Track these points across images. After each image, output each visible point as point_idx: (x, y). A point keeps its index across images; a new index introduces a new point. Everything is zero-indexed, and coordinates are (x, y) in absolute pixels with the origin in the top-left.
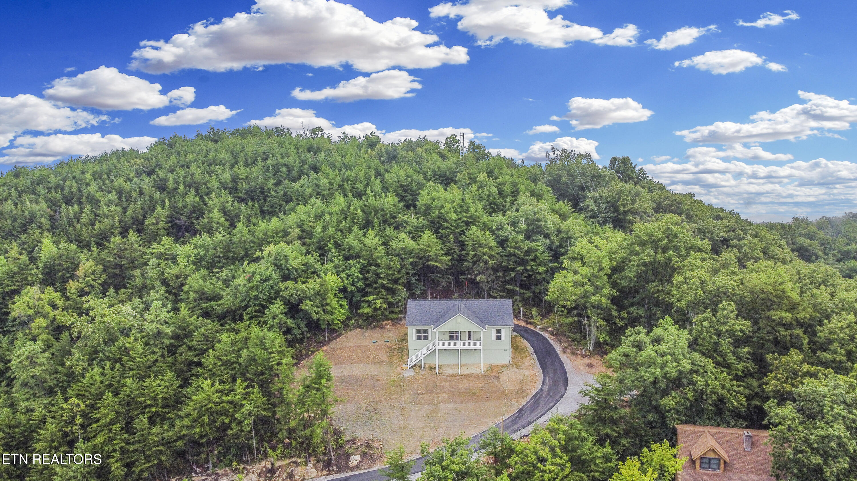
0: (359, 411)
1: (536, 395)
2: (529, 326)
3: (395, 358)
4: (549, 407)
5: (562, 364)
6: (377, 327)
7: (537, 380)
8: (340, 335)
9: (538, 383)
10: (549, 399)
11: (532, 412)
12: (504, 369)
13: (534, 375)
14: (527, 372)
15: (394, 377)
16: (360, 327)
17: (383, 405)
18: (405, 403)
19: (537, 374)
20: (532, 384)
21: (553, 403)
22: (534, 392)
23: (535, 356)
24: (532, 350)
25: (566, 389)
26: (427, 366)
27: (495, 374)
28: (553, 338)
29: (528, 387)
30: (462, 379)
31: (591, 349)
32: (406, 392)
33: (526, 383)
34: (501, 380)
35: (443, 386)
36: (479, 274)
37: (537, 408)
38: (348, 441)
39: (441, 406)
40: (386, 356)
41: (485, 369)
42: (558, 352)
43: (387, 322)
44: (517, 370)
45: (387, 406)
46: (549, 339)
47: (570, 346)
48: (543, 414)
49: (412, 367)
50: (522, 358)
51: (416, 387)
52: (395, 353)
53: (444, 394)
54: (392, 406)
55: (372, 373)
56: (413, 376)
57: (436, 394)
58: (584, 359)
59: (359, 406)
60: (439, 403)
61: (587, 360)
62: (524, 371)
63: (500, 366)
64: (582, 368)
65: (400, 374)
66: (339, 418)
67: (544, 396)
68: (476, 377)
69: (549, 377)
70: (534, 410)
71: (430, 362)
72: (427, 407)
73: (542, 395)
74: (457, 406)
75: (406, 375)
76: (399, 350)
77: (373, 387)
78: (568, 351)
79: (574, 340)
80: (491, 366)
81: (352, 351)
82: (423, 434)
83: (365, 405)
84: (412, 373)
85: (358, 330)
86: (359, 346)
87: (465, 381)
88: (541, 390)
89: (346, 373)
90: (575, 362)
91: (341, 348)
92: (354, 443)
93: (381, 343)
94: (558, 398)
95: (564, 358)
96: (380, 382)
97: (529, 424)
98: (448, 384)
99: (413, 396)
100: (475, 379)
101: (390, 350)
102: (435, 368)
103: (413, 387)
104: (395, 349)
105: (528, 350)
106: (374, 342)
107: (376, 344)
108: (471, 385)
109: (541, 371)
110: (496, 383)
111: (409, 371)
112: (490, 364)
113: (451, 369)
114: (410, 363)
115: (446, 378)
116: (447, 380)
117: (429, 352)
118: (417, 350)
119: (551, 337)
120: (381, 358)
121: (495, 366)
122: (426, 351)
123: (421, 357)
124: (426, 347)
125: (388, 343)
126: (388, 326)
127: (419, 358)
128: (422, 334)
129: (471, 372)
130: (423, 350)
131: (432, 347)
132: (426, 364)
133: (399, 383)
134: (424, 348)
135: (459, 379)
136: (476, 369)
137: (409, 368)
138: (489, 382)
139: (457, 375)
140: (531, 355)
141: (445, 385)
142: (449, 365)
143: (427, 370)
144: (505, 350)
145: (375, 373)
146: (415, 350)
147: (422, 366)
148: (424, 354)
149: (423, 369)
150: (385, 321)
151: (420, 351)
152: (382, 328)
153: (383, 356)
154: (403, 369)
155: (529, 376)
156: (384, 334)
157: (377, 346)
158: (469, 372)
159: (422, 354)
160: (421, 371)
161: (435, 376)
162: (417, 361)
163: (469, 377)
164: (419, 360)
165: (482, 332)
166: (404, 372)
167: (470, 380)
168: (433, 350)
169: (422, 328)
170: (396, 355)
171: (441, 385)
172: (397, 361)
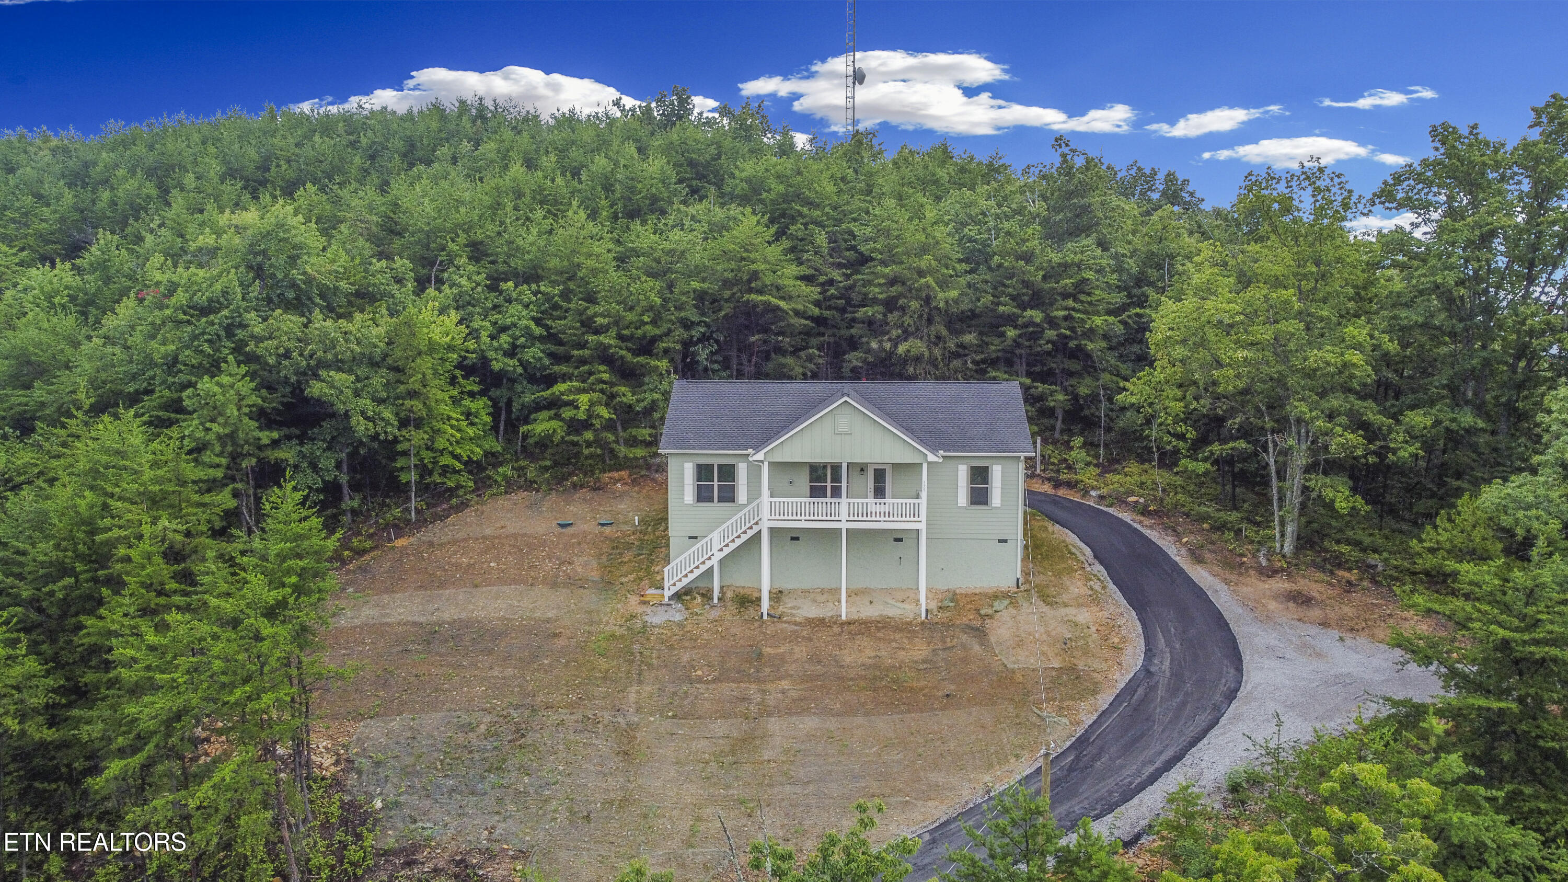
0: (460, 738)
1: (1130, 688)
2: (1062, 492)
3: (625, 569)
4: (1191, 731)
5: (1200, 594)
6: (582, 487)
7: (1124, 640)
8: (464, 505)
9: (1129, 650)
10: (1183, 704)
11: (1129, 748)
12: (998, 605)
13: (1108, 628)
14: (1083, 616)
15: (611, 623)
16: (530, 485)
17: (554, 718)
18: (638, 710)
19: (1121, 621)
20: (1106, 653)
21: (1203, 719)
22: (1121, 680)
23: (1098, 568)
24: (1088, 551)
25: (1239, 670)
26: (729, 594)
27: (968, 618)
28: (1147, 522)
29: (1096, 664)
30: (853, 636)
31: (1288, 548)
32: (648, 675)
33: (1086, 651)
34: (993, 639)
35: (782, 658)
36: (907, 335)
37: (1142, 736)
38: (386, 853)
39: (774, 725)
40: (594, 563)
41: (933, 605)
42: (1177, 559)
43: (616, 475)
44: (1046, 609)
45: (570, 719)
46: (1136, 525)
47: (1213, 543)
48: (1178, 758)
49: (678, 596)
50: (1058, 575)
51: (686, 657)
52: (627, 556)
53: (785, 684)
54: (589, 724)
55: (538, 614)
56: (680, 625)
57: (758, 681)
58: (1271, 581)
59: (465, 719)
60: (765, 712)
61: (1280, 584)
62: (1071, 611)
63: (986, 595)
64: (1272, 605)
65: (633, 617)
66: (378, 764)
67: (1161, 692)
68: (905, 628)
69: (1166, 632)
70: (1135, 741)
71: (741, 580)
72: (720, 728)
73: (1153, 688)
74: (832, 724)
75: (656, 620)
76: (641, 548)
77: (534, 658)
78: (1208, 556)
79: (1221, 527)
80: (954, 597)
81: (486, 551)
82: (693, 832)
83: (487, 719)
84: (677, 614)
85: (521, 496)
86: (515, 536)
87: (864, 642)
88: (1147, 671)
89: (449, 613)
90: (1245, 590)
91: (455, 542)
92: (409, 864)
93: (586, 527)
94: (1218, 698)
95: (1201, 575)
96: (560, 643)
97: (1127, 796)
98: (800, 651)
99: (670, 688)
100: (898, 636)
101: (613, 548)
102: (759, 599)
103: (675, 658)
104: (629, 546)
105: (1074, 550)
106: (563, 526)
107: (569, 530)
108: (883, 653)
109: (1134, 613)
110: (977, 648)
111: (665, 608)
112: (948, 591)
113: (815, 601)
114: (671, 582)
115: (794, 632)
116: (798, 637)
117: (739, 542)
118: (696, 538)
119: (1142, 518)
120: (580, 570)
121: (966, 595)
122: (727, 541)
123: (709, 558)
124: (729, 523)
125: (608, 530)
126: (619, 485)
127: (704, 563)
128: (716, 483)
129: (885, 613)
130: (715, 536)
131: (748, 525)
132: (726, 583)
133: (625, 647)
134: (720, 529)
135: (840, 635)
136: (900, 605)
137: (666, 599)
138: (949, 645)
139: (835, 623)
140: (1087, 565)
141: (791, 652)
142: (806, 592)
143: (729, 604)
144: (1000, 541)
145: (550, 614)
146: (690, 538)
147: (711, 590)
148: (721, 550)
149: (716, 601)
150: (610, 471)
151: (707, 539)
152: (599, 489)
153: (585, 565)
154: (644, 603)
155: (1093, 629)
156: (600, 505)
157: (573, 536)
158: (876, 614)
159: (715, 550)
160: (707, 607)
161: (756, 624)
162: (697, 573)
163: (878, 629)
164: (703, 568)
165: (925, 466)
166: (648, 610)
167: (880, 639)
168: (750, 533)
169: (716, 462)
170: (630, 561)
171: (777, 654)
172: (632, 577)
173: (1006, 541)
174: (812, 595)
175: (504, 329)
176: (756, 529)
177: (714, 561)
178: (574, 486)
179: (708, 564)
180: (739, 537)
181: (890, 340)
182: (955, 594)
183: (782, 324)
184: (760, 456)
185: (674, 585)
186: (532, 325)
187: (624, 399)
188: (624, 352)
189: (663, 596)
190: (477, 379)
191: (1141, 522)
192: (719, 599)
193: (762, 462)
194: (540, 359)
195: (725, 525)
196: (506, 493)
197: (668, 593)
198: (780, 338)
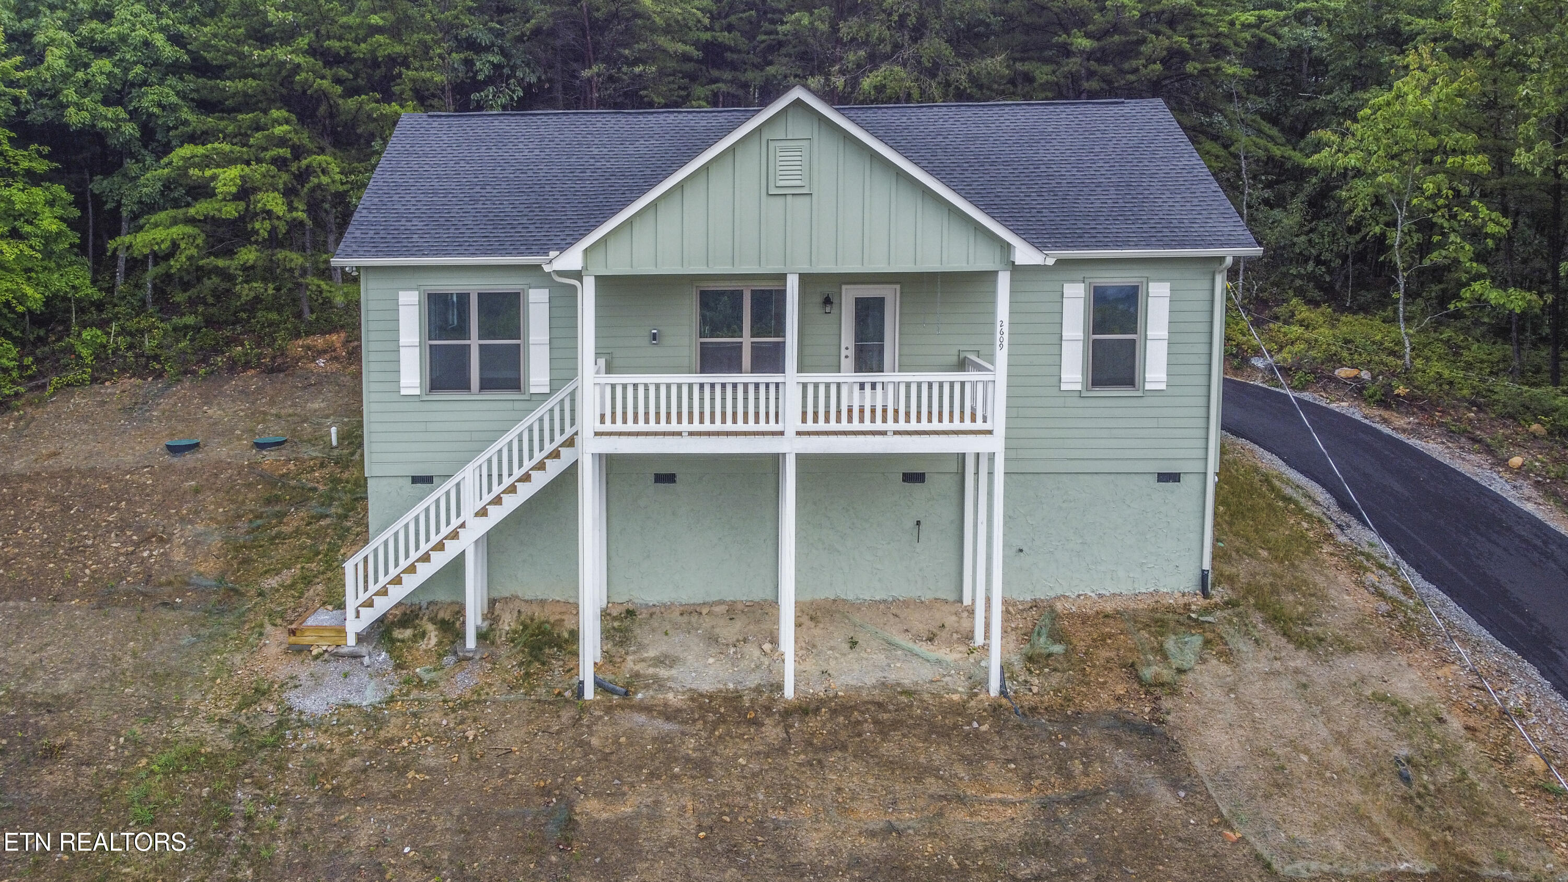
3: (281, 552)
6: (247, 366)
12: (1176, 650)
14: (1408, 681)
15: (202, 715)
27: (1112, 691)
28: (1408, 422)
35: (629, 836)
40: (216, 540)
41: (1015, 652)
43: (319, 341)
44: (1300, 660)
46: (1384, 429)
49: (379, 632)
50: (1286, 556)
51: (365, 835)
52: (295, 519)
55: (33, 687)
56: (372, 719)
62: (1367, 666)
65: (261, 693)
71: (535, 585)
84: (371, 683)
86: (68, 475)
93: (225, 452)
98: (679, 811)
100: (939, 754)
101: (268, 502)
102: (574, 635)
103: (336, 836)
104: (302, 497)
105: (1288, 491)
106: (174, 450)
107: (190, 459)
108: (907, 817)
109: (1533, 672)
110: (1163, 797)
111: (344, 665)
112: (1035, 604)
113: (712, 639)
114: (363, 597)
115: (662, 740)
116: (672, 759)
117: (526, 492)
118: (428, 480)
119: (1386, 414)
120: (178, 556)
121: (1084, 619)
122: (497, 490)
123: (454, 535)
124: (502, 442)
125: (270, 457)
126: (321, 362)
127: (440, 547)
128: (474, 343)
129: (892, 677)
130: (469, 476)
131: (549, 448)
132: (495, 595)
133: (213, 796)
134: (482, 459)
135: (782, 750)
136: (923, 648)
137: (351, 640)
138: (1084, 783)
139: (768, 709)
140: (1333, 530)
141: (654, 815)
142: (691, 611)
143: (504, 651)
144: (1164, 477)
145: (65, 686)
146: (416, 480)
147: (460, 611)
148: (483, 513)
149: (471, 642)
150: (308, 334)
151: (450, 484)
152: (279, 370)
153: (192, 546)
154: (300, 650)
155: (1455, 724)
156: (272, 403)
157: (191, 473)
158: (870, 680)
159: (467, 514)
160: (449, 659)
161: (567, 715)
162: (425, 572)
163: (884, 729)
164: (439, 560)
165: (1004, 281)
166: (303, 671)
167: (891, 765)
168: (554, 468)
169: (473, 286)
170: (297, 532)
171: (615, 824)
172: (287, 576)
173: (1174, 477)
174: (707, 622)
175: (103, 50)
176: (567, 456)
177: (467, 542)
178: (233, 367)
179: (452, 549)
180: (526, 478)
181: (842, 72)
182: (1055, 617)
183: (643, 46)
184: (572, 259)
185: (369, 604)
186: (159, 40)
187: (325, 180)
188: (325, 83)
189: (341, 631)
190: (46, 149)
191: (1385, 421)
192: (482, 637)
193: (578, 275)
194: (174, 108)
195: (492, 450)
196: (94, 380)
197: (354, 627)
198: (638, 70)
